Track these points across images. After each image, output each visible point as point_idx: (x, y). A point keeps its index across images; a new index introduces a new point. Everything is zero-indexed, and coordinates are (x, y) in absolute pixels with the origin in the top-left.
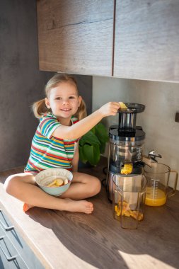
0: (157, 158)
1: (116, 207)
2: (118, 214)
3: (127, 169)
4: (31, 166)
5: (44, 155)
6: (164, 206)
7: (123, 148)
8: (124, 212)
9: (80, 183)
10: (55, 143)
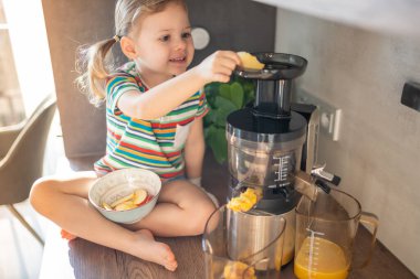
5: (118, 146)
7: (253, 154)
9: (177, 205)
10: (134, 124)
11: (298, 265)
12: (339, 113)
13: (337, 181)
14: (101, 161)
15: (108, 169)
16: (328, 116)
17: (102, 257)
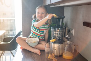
11: (63, 55)
12: (74, 30)
13: (70, 38)
14: (29, 36)
15: (30, 37)
16: (72, 31)
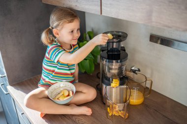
0: (136, 72)
1: (108, 108)
2: (110, 115)
3: (115, 83)
4: (43, 82)
5: (53, 74)
6: (143, 104)
8: (114, 113)
9: (81, 92)
10: (61, 64)
17: (60, 118)
